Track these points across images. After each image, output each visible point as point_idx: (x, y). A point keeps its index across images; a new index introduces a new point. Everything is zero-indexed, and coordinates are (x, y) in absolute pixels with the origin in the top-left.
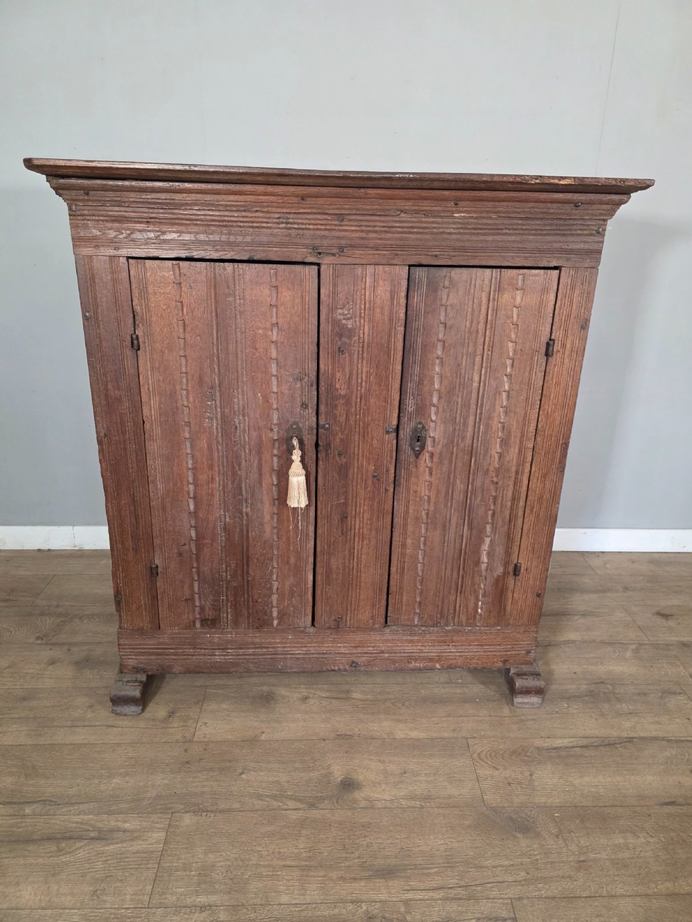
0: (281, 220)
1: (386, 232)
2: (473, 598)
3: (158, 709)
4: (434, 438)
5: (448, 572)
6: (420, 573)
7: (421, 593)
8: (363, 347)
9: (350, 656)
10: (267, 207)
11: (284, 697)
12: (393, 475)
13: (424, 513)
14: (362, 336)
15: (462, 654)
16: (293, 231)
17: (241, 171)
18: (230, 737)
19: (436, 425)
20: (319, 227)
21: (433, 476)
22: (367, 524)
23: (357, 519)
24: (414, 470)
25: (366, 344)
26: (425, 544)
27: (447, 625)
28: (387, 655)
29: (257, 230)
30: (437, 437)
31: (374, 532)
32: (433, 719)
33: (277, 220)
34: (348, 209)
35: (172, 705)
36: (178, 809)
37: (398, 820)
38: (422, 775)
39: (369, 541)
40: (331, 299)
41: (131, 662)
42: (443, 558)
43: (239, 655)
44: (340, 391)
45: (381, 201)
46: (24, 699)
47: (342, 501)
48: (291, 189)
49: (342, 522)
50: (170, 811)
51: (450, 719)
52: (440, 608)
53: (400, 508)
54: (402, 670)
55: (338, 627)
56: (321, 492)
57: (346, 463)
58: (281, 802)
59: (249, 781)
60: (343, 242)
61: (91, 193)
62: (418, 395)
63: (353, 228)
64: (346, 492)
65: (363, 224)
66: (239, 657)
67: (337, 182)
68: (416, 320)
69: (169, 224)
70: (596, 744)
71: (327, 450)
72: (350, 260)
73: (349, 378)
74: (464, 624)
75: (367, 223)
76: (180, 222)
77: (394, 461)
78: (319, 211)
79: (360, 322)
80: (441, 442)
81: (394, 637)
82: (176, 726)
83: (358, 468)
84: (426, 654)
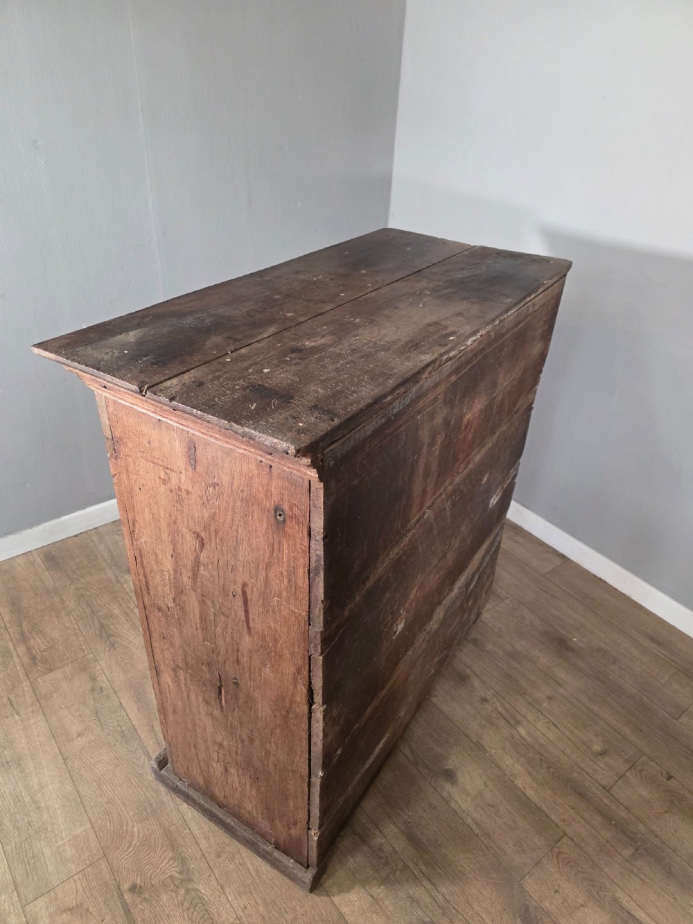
32: (558, 799)
37: (454, 825)
38: (502, 820)
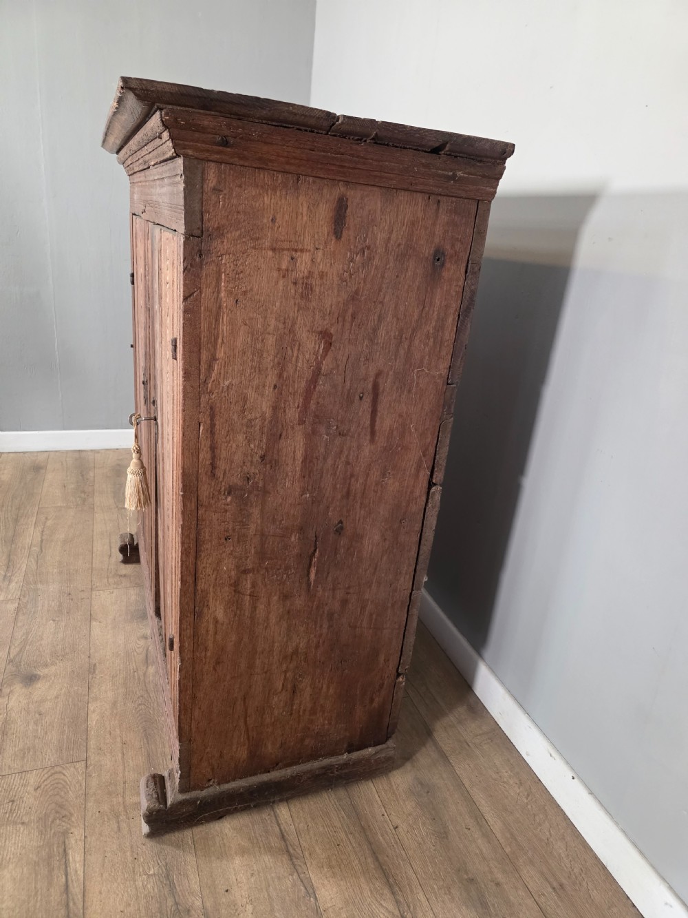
70: (71, 904)
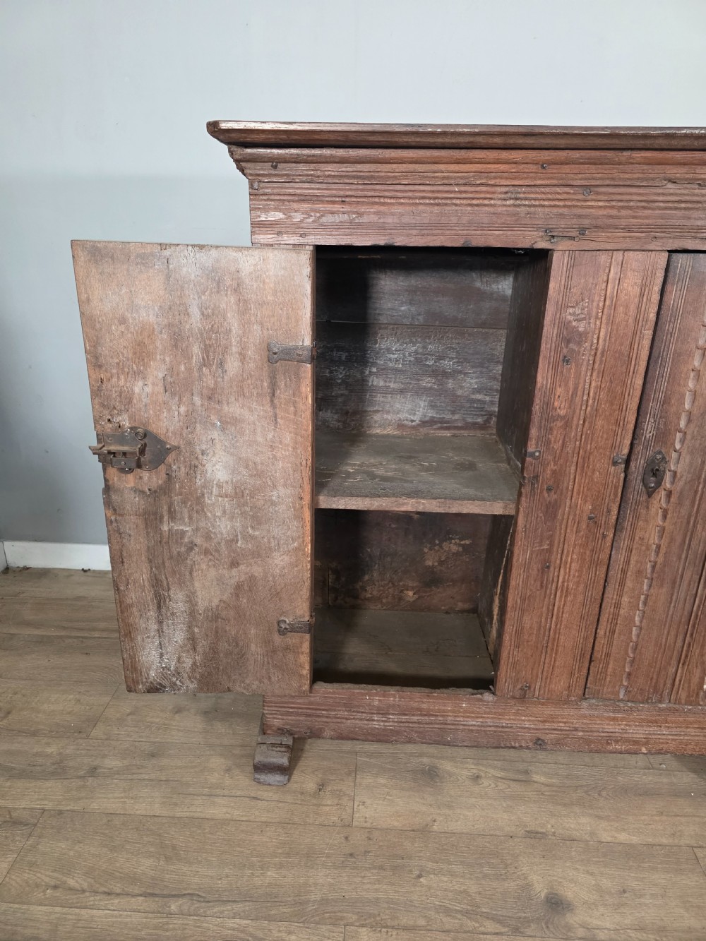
0: (508, 195)
1: (644, 208)
2: (699, 671)
3: (305, 779)
4: (675, 473)
5: (671, 639)
6: (634, 638)
7: (632, 662)
8: (596, 353)
9: (535, 732)
10: (495, 178)
11: (450, 774)
12: (615, 517)
13: (649, 565)
14: (595, 341)
15: (677, 738)
16: (523, 208)
17: (477, 130)
18: (396, 824)
19: (680, 455)
20: (557, 203)
21: (668, 520)
22: (574, 576)
23: (562, 570)
24: (643, 511)
25: (599, 352)
26: (645, 603)
27: (660, 702)
28: (581, 734)
29: (476, 208)
30: (679, 471)
31: (581, 587)
32: (643, 818)
33: (503, 196)
34: (600, 179)
35: (320, 776)
36: (351, 921)
38: (648, 897)
39: (575, 596)
40: (561, 295)
41: (276, 723)
42: (666, 621)
43: (401, 722)
44: (559, 410)
45: (645, 167)
46: (153, 755)
47: (546, 547)
48: (531, 154)
49: (542, 573)
50: (342, 923)
51: (664, 818)
52: (654, 681)
53: (619, 558)
54: (597, 752)
55: (524, 697)
56: (520, 535)
57: (556, 500)
58: (476, 922)
59: (430, 888)
60: (586, 222)
61: (280, 166)
62: (660, 417)
63: (601, 204)
64: (552, 536)
65: (614, 197)
66: (402, 724)
67: (598, 142)
68: (670, 321)
69: (368, 204)
71: (533, 484)
72: (593, 245)
73: (572, 395)
74: (683, 701)
75: (619, 197)
76: (382, 200)
77: (619, 499)
78: (561, 182)
79: (595, 324)
80: (684, 478)
81: (591, 713)
82: (329, 802)
83: (570, 507)
84: (630, 735)
